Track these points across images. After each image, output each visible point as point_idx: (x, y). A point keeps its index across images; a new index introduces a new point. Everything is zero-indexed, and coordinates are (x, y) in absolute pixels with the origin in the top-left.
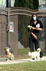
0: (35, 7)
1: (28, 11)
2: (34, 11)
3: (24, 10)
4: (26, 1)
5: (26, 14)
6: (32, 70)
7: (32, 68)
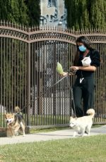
0: (33, 20)
1: (15, 29)
2: (30, 29)
3: (7, 28)
4: (11, 7)
5: (12, 37)
6: (24, 160)
7: (24, 158)
